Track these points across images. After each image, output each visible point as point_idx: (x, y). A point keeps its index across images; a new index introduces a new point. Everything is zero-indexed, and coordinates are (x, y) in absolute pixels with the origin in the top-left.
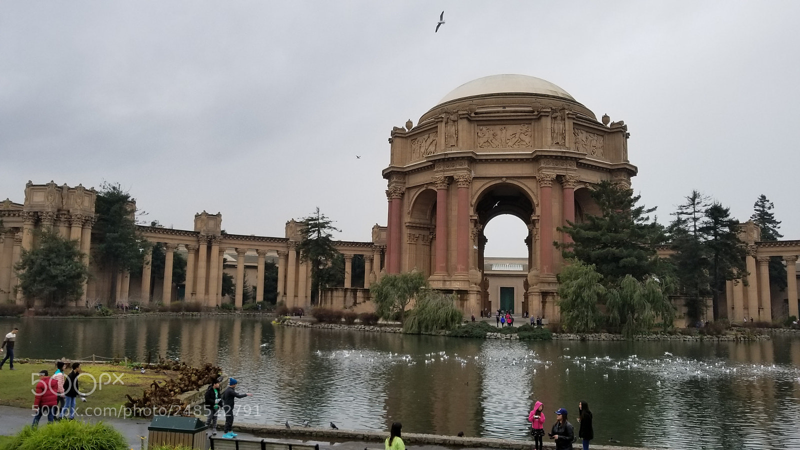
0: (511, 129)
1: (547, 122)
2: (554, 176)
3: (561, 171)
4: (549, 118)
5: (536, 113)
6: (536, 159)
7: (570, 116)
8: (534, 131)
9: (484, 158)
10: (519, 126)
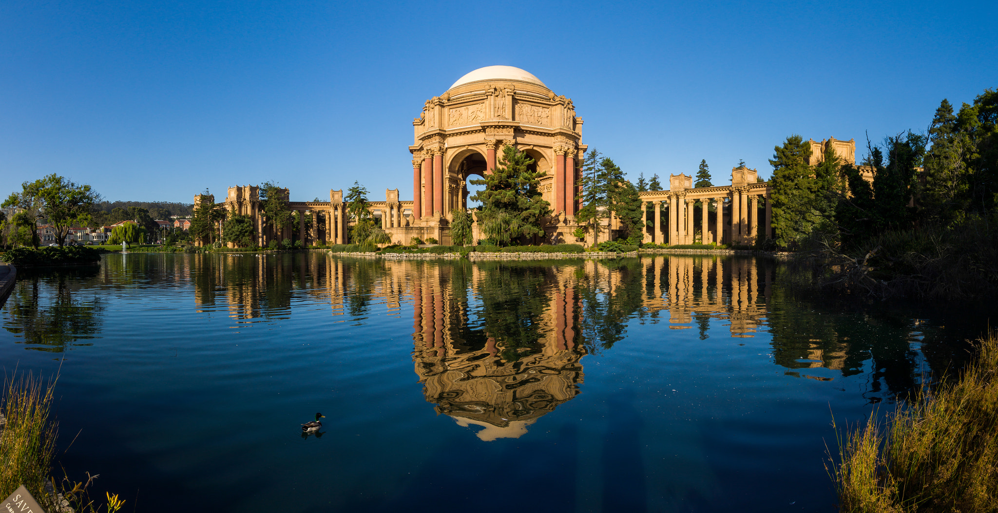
0: (472, 108)
1: (491, 100)
2: (494, 141)
3: (501, 137)
5: (487, 93)
7: (509, 93)
8: (485, 108)
9: (451, 132)
10: (477, 105)
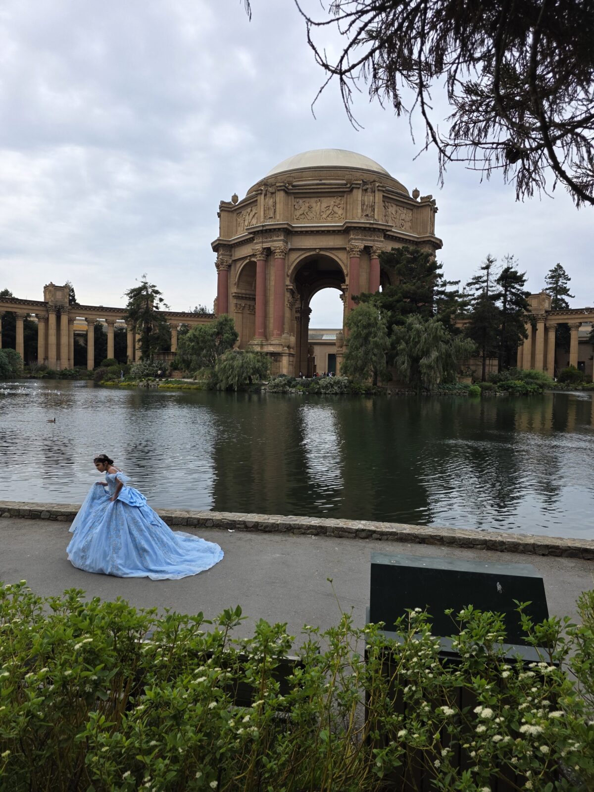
0: (326, 202)
1: (358, 194)
2: (362, 247)
3: (369, 242)
4: (360, 191)
5: (349, 186)
6: (346, 231)
7: (380, 188)
8: (346, 204)
9: (299, 229)
10: (332, 198)
